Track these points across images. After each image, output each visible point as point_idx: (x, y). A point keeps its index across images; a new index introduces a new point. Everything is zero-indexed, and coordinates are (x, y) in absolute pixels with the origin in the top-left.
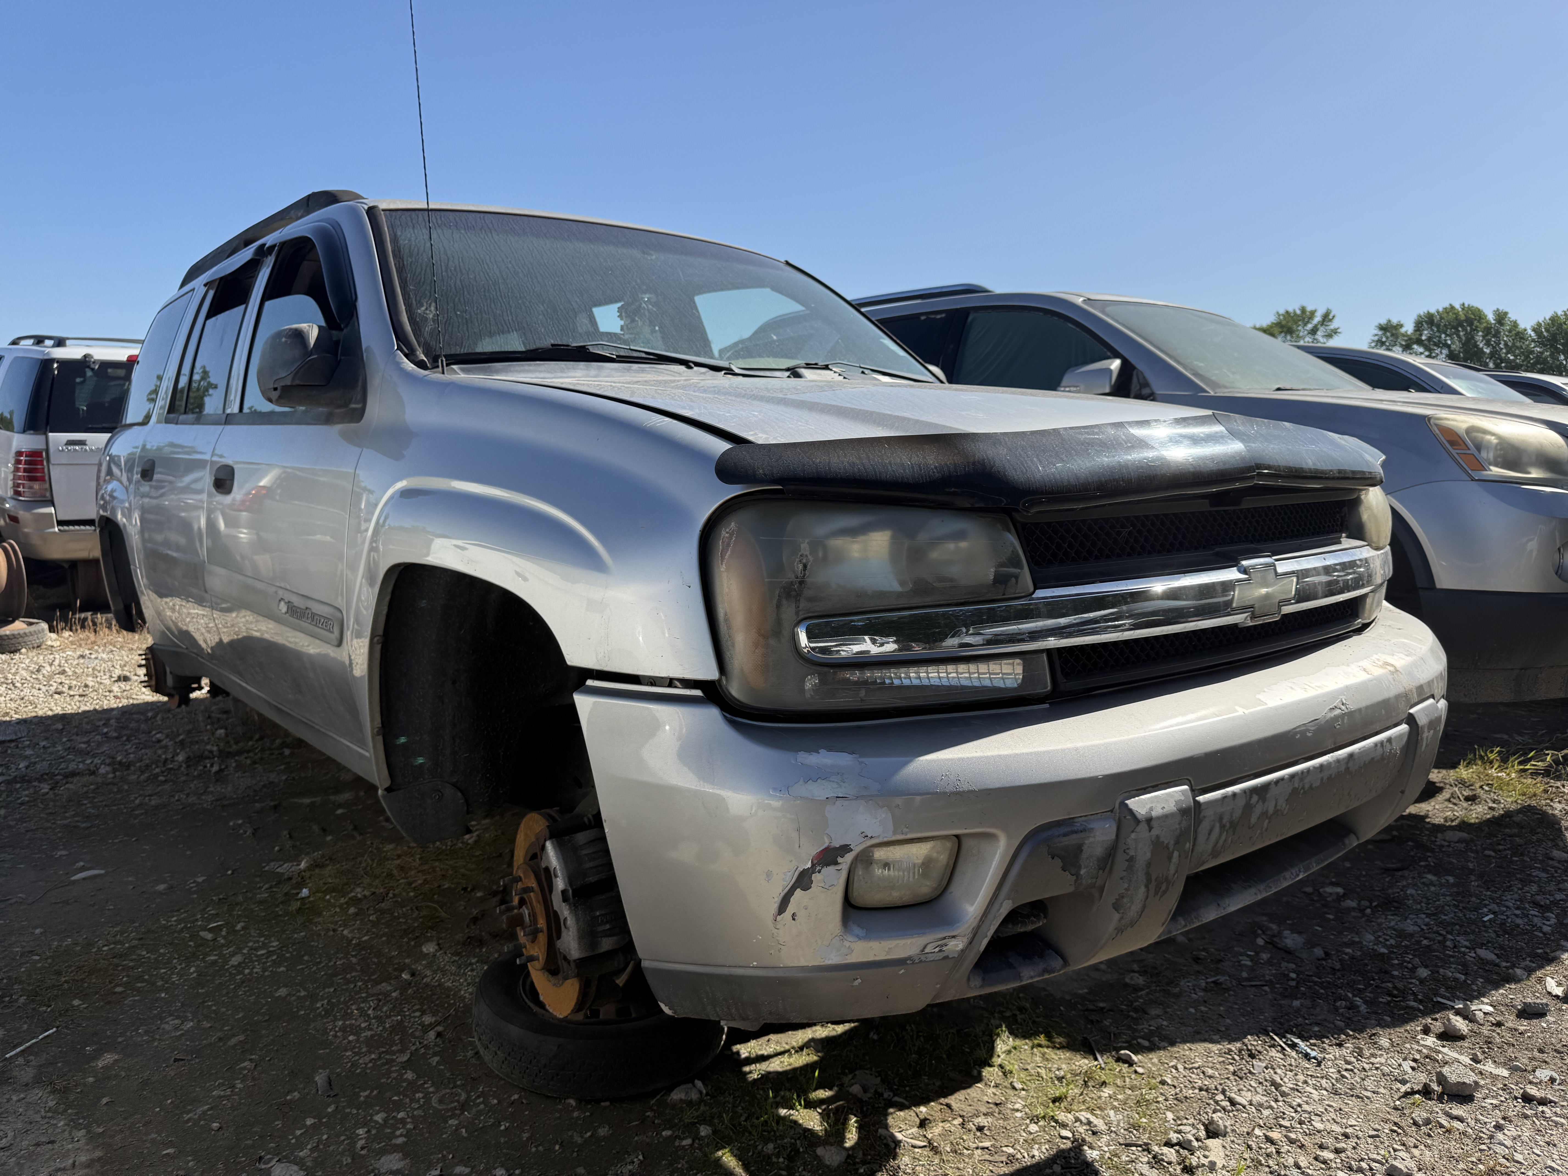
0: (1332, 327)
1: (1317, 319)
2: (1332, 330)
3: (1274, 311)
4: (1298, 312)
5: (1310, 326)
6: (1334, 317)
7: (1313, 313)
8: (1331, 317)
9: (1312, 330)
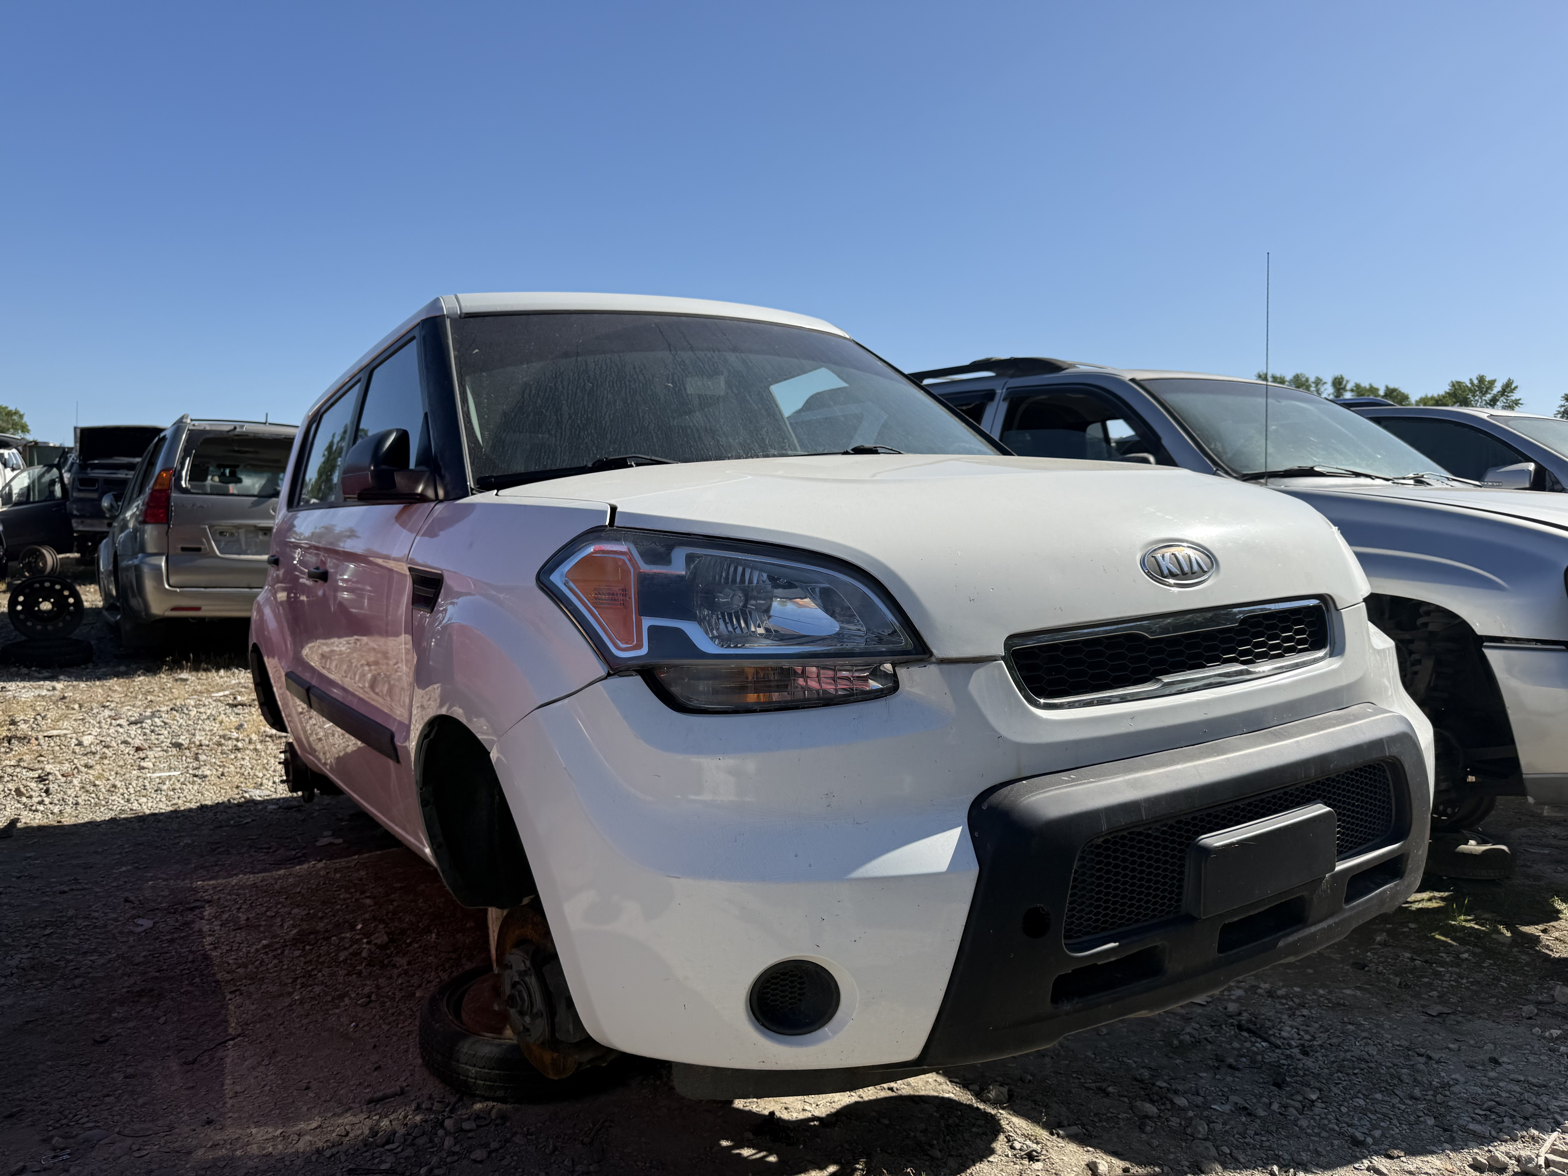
0: (1513, 398)
1: (1497, 388)
2: (1513, 401)
3: (1449, 381)
4: (1476, 382)
5: (1488, 397)
6: (1516, 387)
7: (1492, 383)
8: (1513, 386)
9: (1491, 401)
